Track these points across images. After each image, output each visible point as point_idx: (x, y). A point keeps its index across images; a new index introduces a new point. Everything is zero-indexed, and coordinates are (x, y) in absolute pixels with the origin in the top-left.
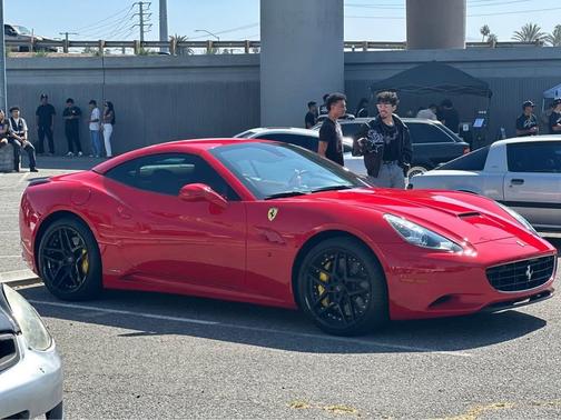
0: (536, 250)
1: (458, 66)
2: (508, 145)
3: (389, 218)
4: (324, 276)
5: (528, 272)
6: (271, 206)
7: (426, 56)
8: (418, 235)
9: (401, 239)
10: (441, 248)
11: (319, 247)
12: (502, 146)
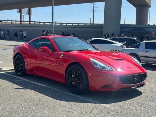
0: (142, 71)
1: (145, 28)
2: (145, 42)
3: (91, 59)
4: (73, 76)
5: (136, 79)
6: (62, 54)
7: (138, 26)
8: (99, 65)
9: (94, 66)
10: (106, 70)
11: (72, 67)
12: (144, 43)
